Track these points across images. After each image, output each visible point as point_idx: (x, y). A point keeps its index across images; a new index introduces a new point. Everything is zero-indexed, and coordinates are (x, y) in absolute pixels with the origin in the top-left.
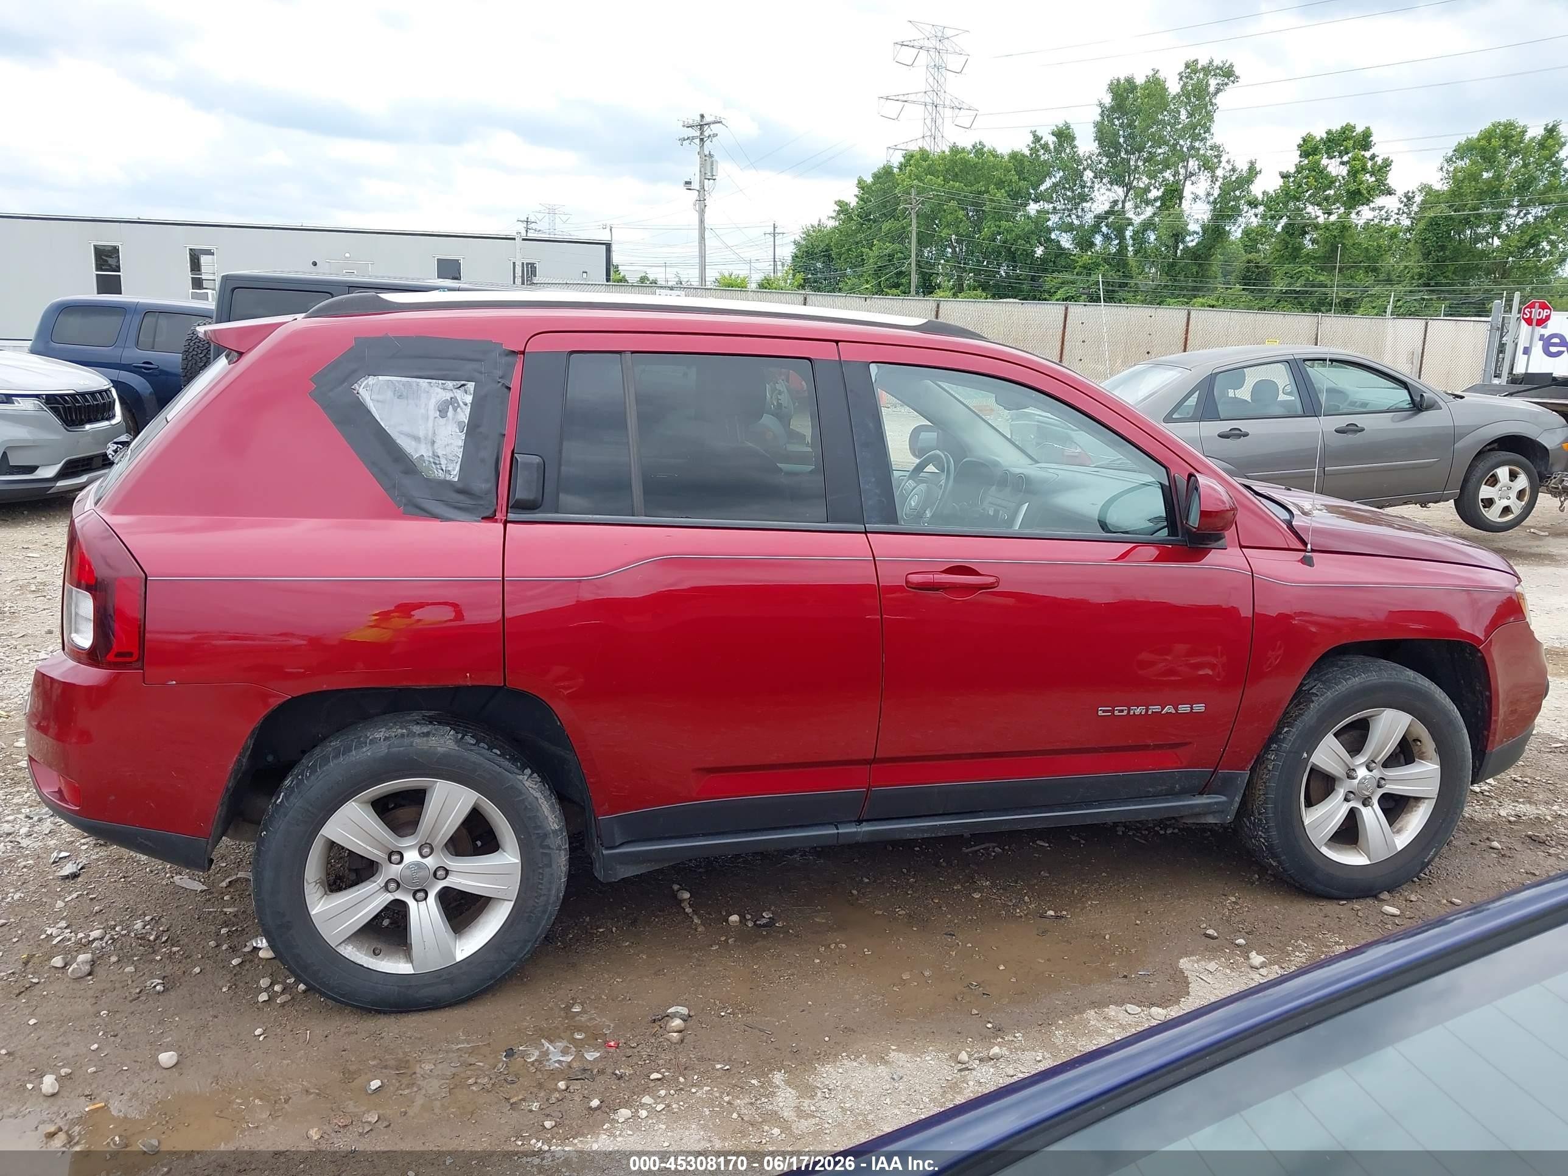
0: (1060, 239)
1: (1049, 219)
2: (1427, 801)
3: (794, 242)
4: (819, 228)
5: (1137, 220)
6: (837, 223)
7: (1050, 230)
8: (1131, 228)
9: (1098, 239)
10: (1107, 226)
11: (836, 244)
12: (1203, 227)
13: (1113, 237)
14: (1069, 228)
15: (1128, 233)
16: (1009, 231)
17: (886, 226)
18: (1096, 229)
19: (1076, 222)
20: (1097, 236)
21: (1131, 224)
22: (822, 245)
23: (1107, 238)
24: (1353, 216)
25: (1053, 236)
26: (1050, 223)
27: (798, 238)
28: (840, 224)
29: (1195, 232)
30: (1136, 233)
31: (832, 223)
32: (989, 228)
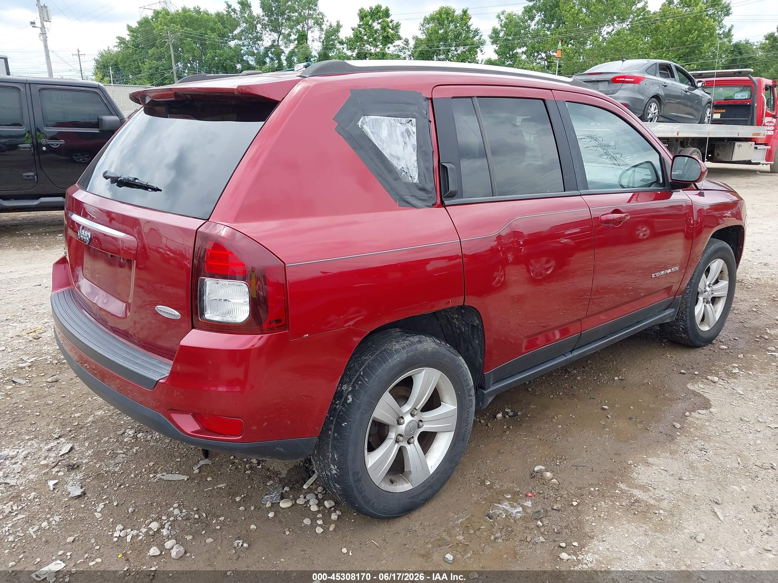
0: (248, 59)
1: (242, 49)
2: (723, 298)
3: (95, 59)
4: (109, 52)
5: (287, 51)
6: (120, 50)
7: (242, 55)
8: (283, 54)
9: (268, 60)
10: (271, 53)
11: (121, 61)
12: (319, 53)
13: (275, 59)
14: (253, 54)
15: (283, 58)
16: (221, 55)
17: (150, 52)
18: (266, 55)
19: (256, 51)
20: (267, 58)
21: (283, 52)
22: (112, 62)
23: (272, 59)
24: (386, 49)
25: (245, 58)
26: (242, 51)
27: (97, 58)
28: (121, 50)
29: (315, 56)
30: (287, 58)
31: (116, 49)
32: (210, 53)
